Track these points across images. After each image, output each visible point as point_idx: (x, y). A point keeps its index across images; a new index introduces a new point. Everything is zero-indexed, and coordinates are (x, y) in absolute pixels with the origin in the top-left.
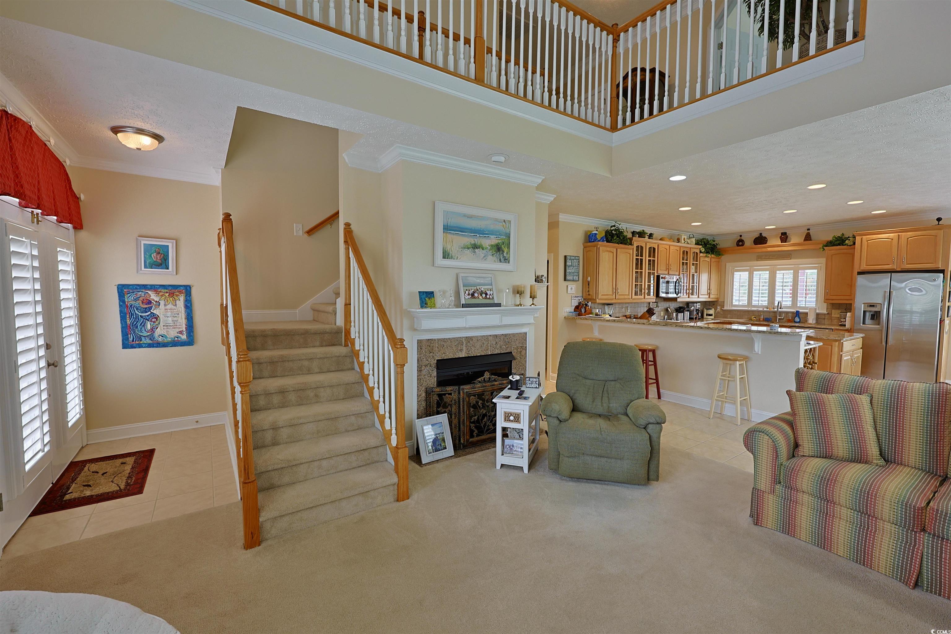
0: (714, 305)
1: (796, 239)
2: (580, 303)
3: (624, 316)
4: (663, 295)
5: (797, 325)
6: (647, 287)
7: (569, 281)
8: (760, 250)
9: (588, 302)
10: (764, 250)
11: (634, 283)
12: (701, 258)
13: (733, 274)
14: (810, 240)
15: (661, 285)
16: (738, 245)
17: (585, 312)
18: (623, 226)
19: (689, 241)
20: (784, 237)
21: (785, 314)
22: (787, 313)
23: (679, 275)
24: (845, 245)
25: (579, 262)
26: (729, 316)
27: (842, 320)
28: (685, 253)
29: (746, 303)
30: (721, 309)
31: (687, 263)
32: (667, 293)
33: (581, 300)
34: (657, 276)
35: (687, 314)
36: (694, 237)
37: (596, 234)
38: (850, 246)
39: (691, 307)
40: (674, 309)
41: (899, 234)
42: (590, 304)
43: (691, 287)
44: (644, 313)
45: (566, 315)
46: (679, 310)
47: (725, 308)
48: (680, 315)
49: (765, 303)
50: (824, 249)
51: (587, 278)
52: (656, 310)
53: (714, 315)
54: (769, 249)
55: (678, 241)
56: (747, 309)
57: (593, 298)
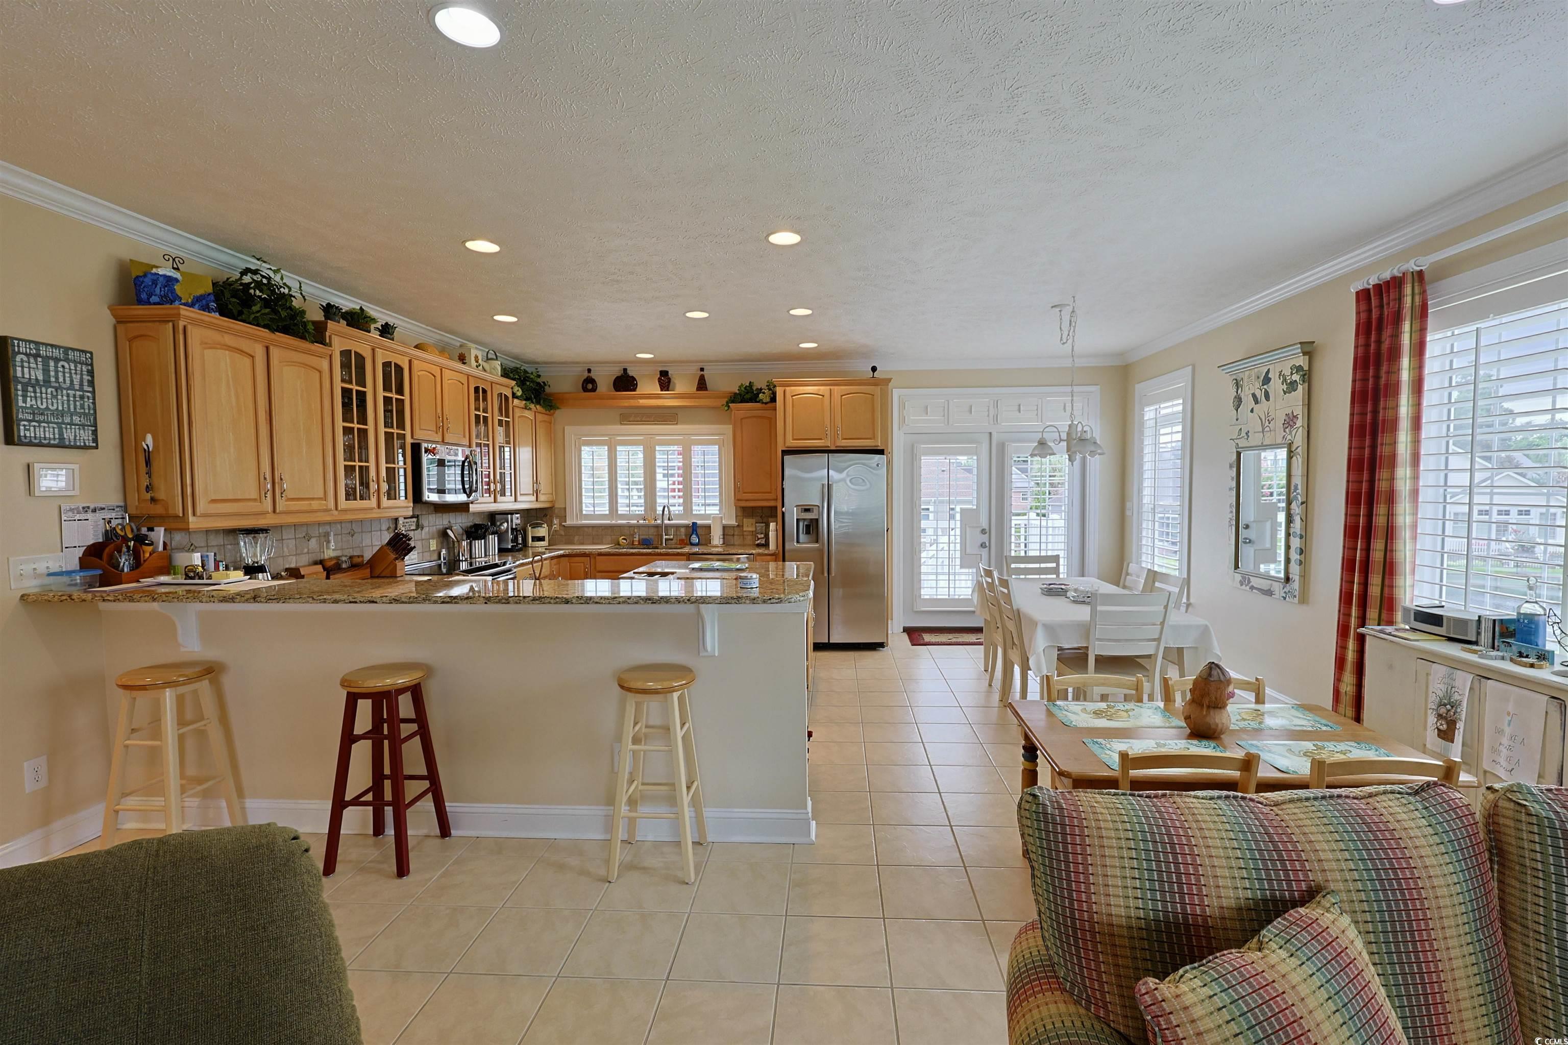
0: (546, 515)
1: (683, 385)
2: (110, 536)
3: (316, 563)
4: (432, 497)
5: (696, 549)
6: (383, 473)
7: (30, 444)
8: (626, 403)
9: (151, 529)
10: (633, 403)
11: (341, 464)
12: (516, 410)
13: (580, 451)
14: (706, 389)
15: (425, 472)
16: (585, 389)
17: (133, 568)
18: (289, 281)
19: (486, 366)
20: (665, 381)
21: (675, 529)
22: (677, 527)
23: (470, 446)
24: (758, 402)
25: (91, 373)
26: (576, 538)
27: (759, 537)
28: (480, 393)
29: (605, 510)
30: (560, 524)
31: (485, 418)
32: (441, 491)
33: (114, 523)
34: (412, 444)
35: (493, 540)
36: (497, 359)
37: (170, 280)
38: (766, 403)
39: (501, 524)
40: (461, 530)
41: (831, 387)
42: (159, 535)
43: (498, 477)
44: (382, 547)
45: (31, 586)
46: (475, 532)
47: (569, 522)
48: (478, 545)
49: (640, 510)
50: (729, 406)
51: (139, 438)
52: (416, 538)
53: (547, 539)
54: (643, 402)
55: (462, 359)
56: (608, 522)
57: (171, 512)
